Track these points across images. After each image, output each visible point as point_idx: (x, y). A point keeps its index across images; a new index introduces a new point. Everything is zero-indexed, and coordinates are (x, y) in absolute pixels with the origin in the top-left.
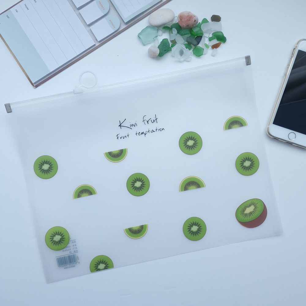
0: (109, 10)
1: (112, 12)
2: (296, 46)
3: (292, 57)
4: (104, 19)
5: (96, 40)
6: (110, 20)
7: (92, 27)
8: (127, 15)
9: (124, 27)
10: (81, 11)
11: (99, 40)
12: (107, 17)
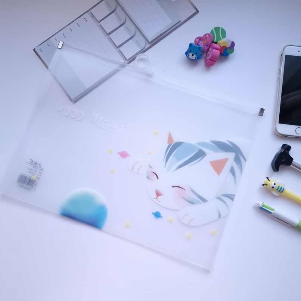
0: (135, 33)
1: (138, 34)
2: (282, 52)
3: (281, 63)
4: (131, 41)
5: (125, 58)
6: (136, 41)
7: (121, 48)
8: (151, 36)
9: (149, 45)
10: (111, 36)
11: (127, 58)
12: (133, 39)
